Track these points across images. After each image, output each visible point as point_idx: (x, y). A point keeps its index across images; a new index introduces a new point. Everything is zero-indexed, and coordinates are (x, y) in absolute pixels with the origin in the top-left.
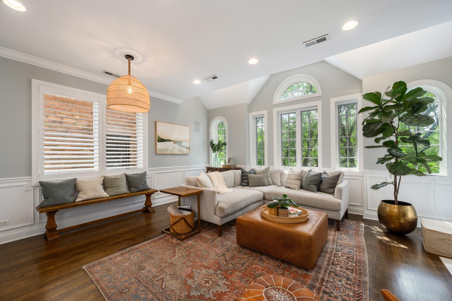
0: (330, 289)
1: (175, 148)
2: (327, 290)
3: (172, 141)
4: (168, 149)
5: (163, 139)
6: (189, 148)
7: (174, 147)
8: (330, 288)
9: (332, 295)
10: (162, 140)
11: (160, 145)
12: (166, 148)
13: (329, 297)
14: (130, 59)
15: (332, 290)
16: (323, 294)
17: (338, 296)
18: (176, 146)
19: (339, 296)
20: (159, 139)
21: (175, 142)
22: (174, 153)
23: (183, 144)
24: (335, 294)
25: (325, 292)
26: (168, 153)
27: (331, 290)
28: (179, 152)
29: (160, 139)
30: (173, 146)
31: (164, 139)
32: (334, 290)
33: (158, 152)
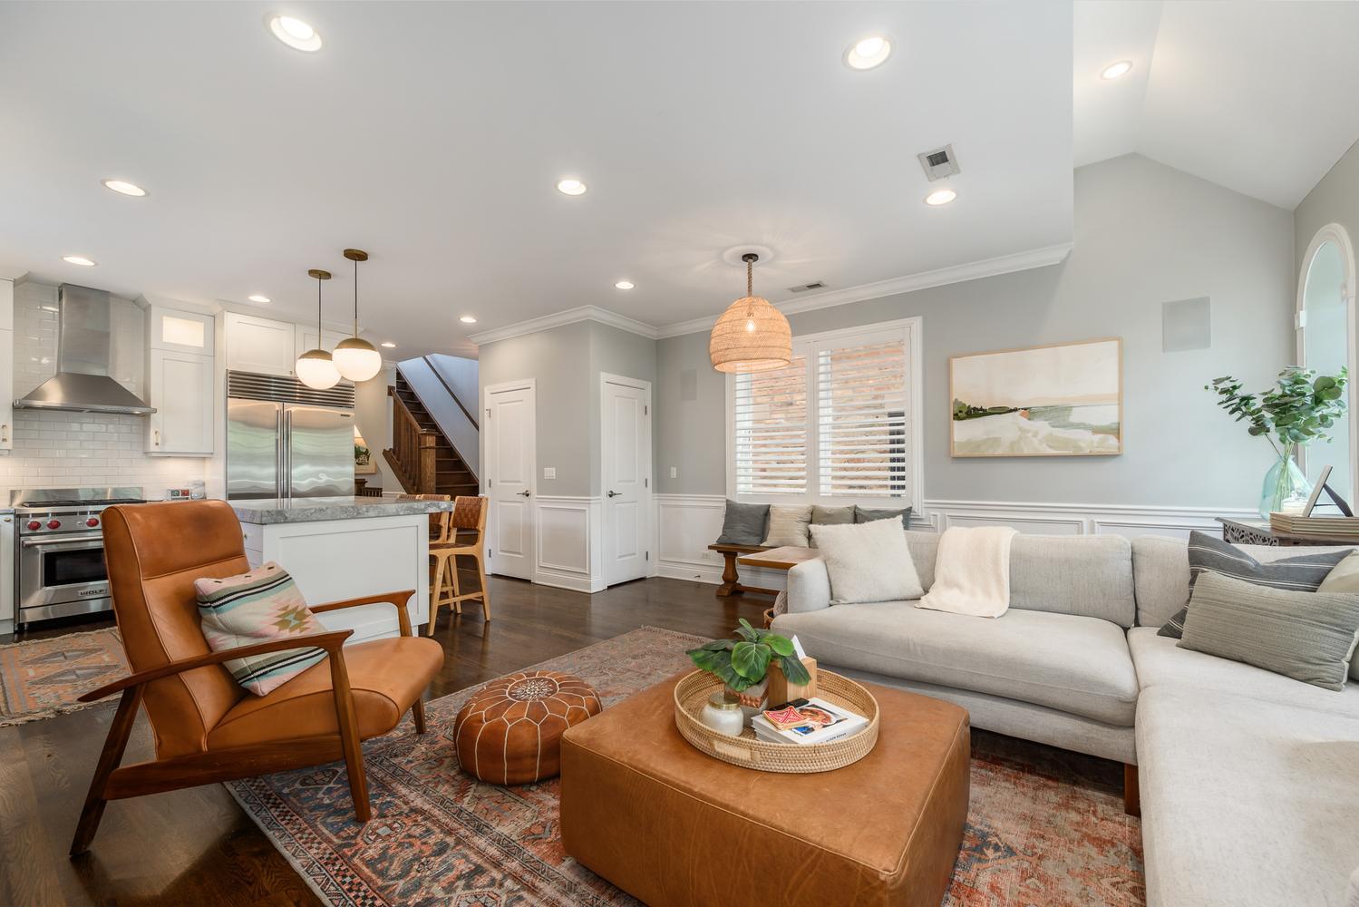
0: (484, 887)
1: (1030, 435)
2: (484, 880)
3: (1016, 410)
4: (996, 441)
5: (974, 409)
6: (1116, 431)
7: (1028, 431)
8: (487, 889)
9: (461, 883)
10: (973, 413)
11: (965, 432)
12: (991, 436)
13: (458, 873)
14: (750, 260)
15: (478, 890)
16: (475, 864)
17: (450, 895)
18: (1042, 426)
19: (450, 899)
20: (960, 412)
21: (1029, 412)
22: (1027, 451)
23: (1075, 417)
24: (459, 891)
25: (478, 871)
26: (999, 452)
27: (479, 888)
28: (1051, 447)
29: (965, 410)
30: (1020, 429)
31: (981, 409)
32: (476, 897)
33: (957, 453)
